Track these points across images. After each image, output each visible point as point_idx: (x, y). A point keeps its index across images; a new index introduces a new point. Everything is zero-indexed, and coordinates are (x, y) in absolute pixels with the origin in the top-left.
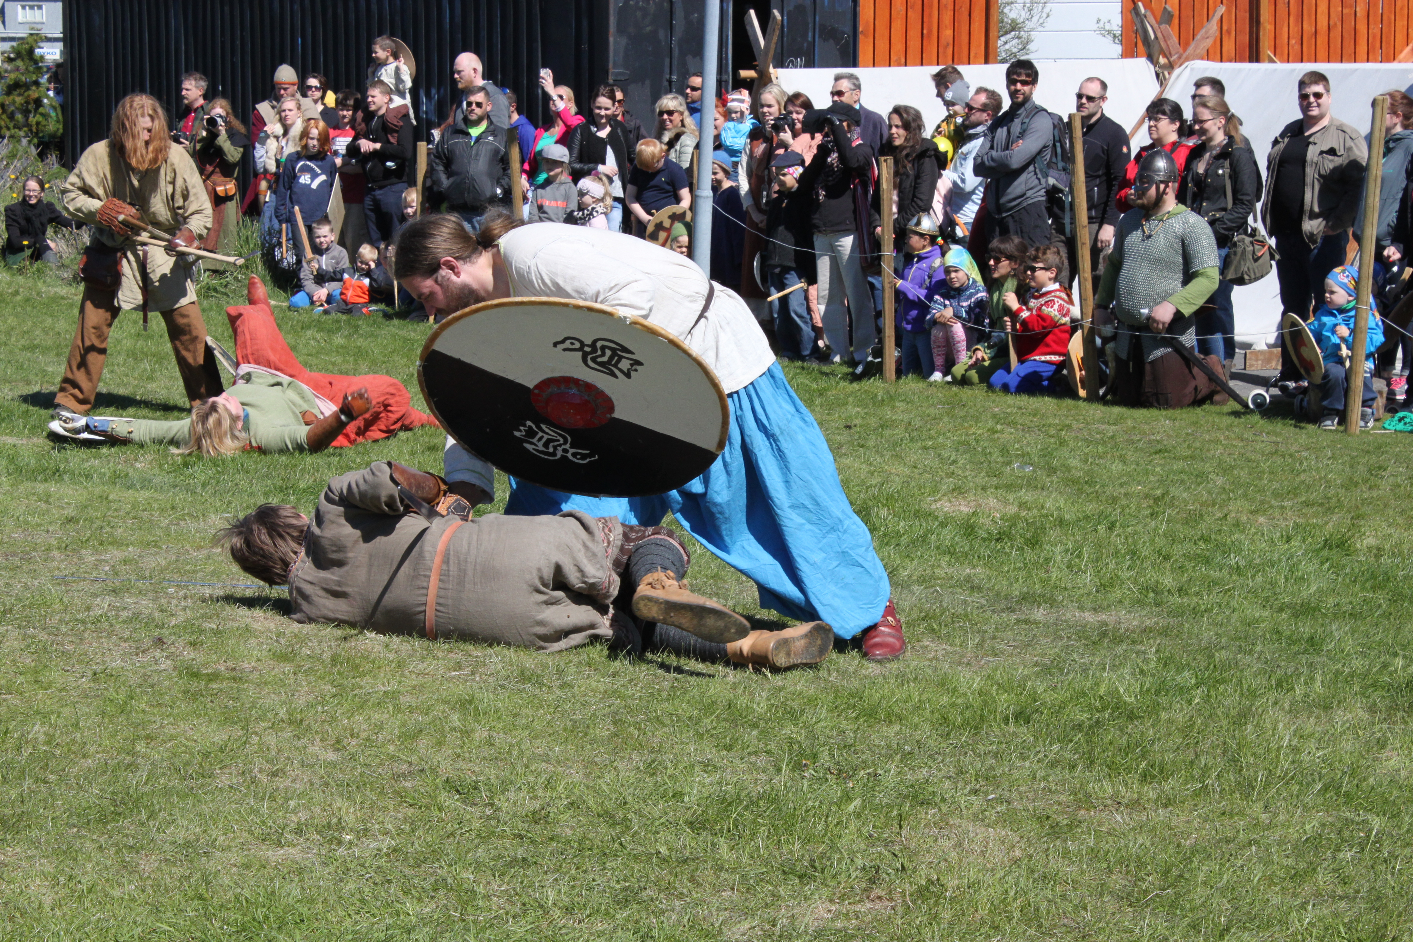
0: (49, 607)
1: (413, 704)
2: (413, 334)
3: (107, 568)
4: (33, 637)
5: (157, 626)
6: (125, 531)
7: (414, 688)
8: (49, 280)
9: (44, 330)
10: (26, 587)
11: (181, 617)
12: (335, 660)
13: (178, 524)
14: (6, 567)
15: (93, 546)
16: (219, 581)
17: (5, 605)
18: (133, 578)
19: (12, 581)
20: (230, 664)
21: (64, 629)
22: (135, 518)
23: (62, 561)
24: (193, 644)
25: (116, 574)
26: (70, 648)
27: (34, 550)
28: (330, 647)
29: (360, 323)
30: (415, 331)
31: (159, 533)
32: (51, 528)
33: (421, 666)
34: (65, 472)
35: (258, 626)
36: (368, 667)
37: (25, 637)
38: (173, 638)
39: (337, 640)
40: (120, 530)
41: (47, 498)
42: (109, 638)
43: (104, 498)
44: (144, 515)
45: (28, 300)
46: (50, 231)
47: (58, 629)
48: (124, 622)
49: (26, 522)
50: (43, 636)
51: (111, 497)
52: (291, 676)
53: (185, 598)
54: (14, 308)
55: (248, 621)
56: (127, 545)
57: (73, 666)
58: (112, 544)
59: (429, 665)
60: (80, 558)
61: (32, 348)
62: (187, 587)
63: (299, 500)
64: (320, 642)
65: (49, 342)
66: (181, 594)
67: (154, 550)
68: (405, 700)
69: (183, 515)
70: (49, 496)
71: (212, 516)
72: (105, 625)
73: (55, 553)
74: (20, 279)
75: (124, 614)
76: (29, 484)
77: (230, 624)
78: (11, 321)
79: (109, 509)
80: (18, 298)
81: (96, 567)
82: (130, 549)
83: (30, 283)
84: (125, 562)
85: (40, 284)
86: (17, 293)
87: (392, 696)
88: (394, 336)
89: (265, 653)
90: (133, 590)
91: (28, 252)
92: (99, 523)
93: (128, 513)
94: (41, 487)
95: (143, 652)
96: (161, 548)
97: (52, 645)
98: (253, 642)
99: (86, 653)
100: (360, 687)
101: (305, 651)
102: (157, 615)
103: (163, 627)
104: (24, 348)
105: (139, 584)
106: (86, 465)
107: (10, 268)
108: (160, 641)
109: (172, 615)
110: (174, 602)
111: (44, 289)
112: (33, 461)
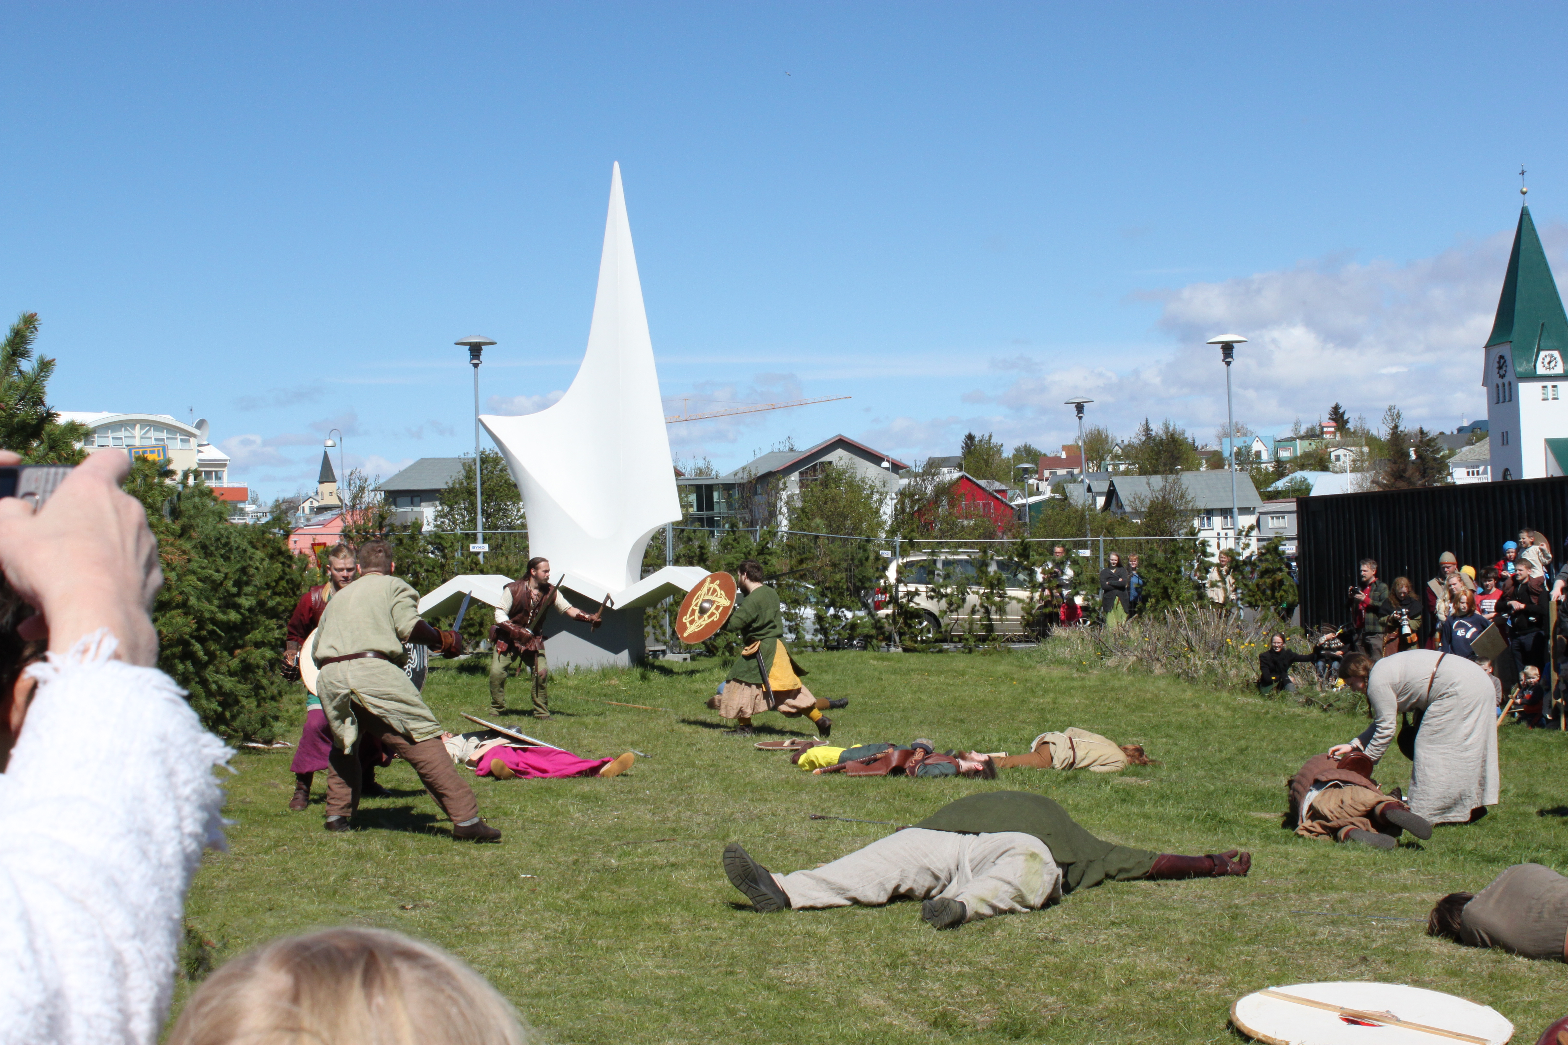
0: (1287, 932)
1: (1551, 1011)
2: (1549, 739)
3: (1328, 906)
4: (1276, 953)
5: (1363, 948)
6: (1341, 880)
7: (1551, 999)
8: (1289, 703)
9: (1285, 738)
10: (1272, 918)
11: (1379, 942)
12: (1491, 977)
13: (1378, 875)
14: (1258, 904)
15: (1318, 890)
16: (1407, 917)
17: (1257, 931)
18: (1345, 913)
19: (1262, 914)
20: (1415, 977)
21: (1297, 948)
22: (1347, 870)
23: (1297, 900)
24: (1388, 962)
25: (1334, 910)
26: (1301, 962)
27: (1278, 892)
28: (1488, 967)
29: (1510, 731)
30: (1551, 736)
31: (1365, 881)
32: (1289, 877)
33: (1557, 983)
35: (1435, 950)
36: (1516, 982)
37: (1270, 953)
38: (1374, 957)
39: (1493, 962)
40: (1337, 879)
41: (1286, 856)
42: (1329, 955)
43: (1326, 856)
44: (1354, 868)
45: (1275, 717)
46: (1290, 670)
47: (1293, 949)
48: (1339, 944)
49: (1272, 873)
50: (1284, 953)
51: (1331, 855)
52: (1459, 987)
53: (1383, 928)
54: (1266, 723)
55: (1428, 946)
56: (1342, 890)
57: (1304, 975)
58: (1331, 889)
59: (1563, 982)
60: (1309, 898)
61: (1278, 750)
62: (1384, 921)
63: (1465, 859)
64: (1480, 963)
66: (1380, 925)
67: (1360, 894)
68: (1544, 1007)
69: (1382, 869)
70: (1288, 854)
71: (1402, 869)
72: (1326, 946)
73: (1292, 895)
74: (1270, 703)
75: (1339, 939)
77: (1416, 948)
78: (1264, 732)
79: (1330, 864)
80: (1269, 716)
81: (1320, 905)
82: (1344, 892)
83: (1277, 705)
84: (1340, 902)
85: (1283, 706)
86: (1267, 713)
87: (1535, 1005)
88: (1535, 741)
89: (1440, 970)
90: (1346, 922)
91: (1275, 685)
92: (1322, 874)
93: (1343, 867)
94: (1282, 848)
95: (1353, 966)
96: (1365, 892)
97: (1289, 959)
98: (1431, 962)
99: (1312, 966)
100: (1511, 998)
101: (1470, 970)
102: (1363, 940)
103: (1367, 948)
104: (1273, 751)
105: (1350, 917)
107: (1263, 696)
108: (1364, 959)
109: (1374, 941)
110: (1375, 931)
111: (1286, 709)
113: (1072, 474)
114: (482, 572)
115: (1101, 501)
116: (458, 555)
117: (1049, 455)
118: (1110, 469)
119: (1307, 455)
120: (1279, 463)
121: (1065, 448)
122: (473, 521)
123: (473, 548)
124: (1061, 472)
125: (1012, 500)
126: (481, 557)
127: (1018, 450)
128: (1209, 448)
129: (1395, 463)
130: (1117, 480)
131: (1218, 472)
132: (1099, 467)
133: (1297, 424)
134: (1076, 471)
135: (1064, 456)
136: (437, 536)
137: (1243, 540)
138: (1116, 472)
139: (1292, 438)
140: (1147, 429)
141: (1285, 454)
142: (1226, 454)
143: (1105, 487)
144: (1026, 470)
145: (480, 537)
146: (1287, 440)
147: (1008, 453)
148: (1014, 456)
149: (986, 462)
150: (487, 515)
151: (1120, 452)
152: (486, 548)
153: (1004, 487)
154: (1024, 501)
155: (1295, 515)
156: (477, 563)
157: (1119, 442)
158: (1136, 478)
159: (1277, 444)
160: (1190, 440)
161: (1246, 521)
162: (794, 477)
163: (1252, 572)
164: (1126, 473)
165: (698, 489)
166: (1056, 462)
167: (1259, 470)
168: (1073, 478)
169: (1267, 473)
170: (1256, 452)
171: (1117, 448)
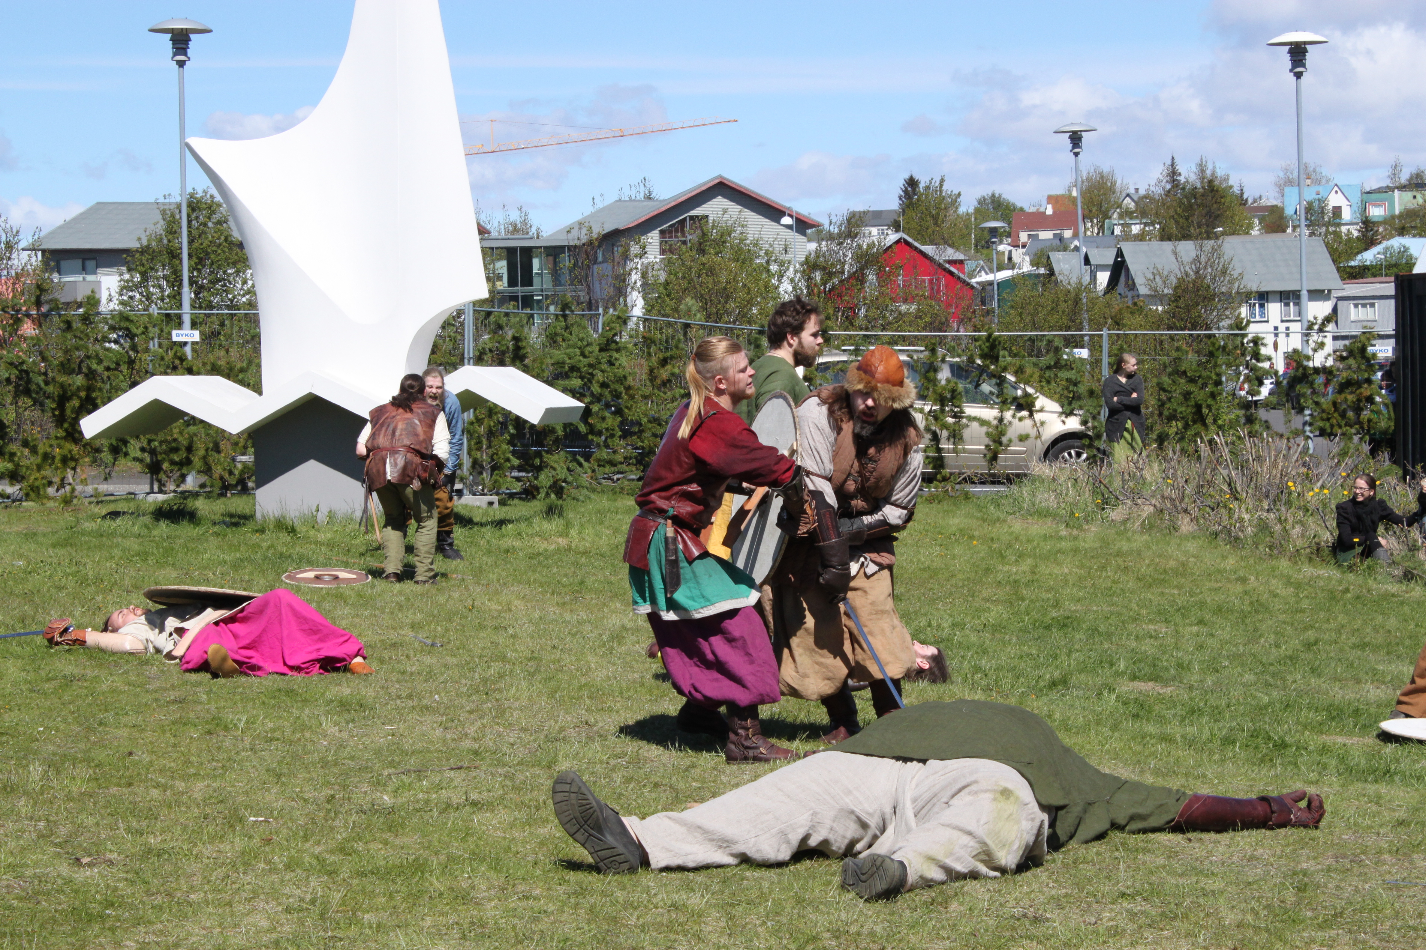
0: (1380, 911)
8: (1379, 577)
9: (1374, 628)
10: (1357, 890)
14: (1336, 870)
17: (1335, 909)
19: (1343, 884)
21: (1395, 936)
23: (1393, 865)
27: (1365, 852)
32: (1382, 831)
34: (1395, 773)
37: (1356, 942)
41: (1378, 800)
45: (1358, 598)
46: (1381, 529)
47: (1389, 936)
49: (1356, 824)
50: (1374, 942)
54: (1345, 605)
60: (1412, 863)
61: (1363, 646)
65: (1380, 641)
70: (1380, 797)
73: (1386, 857)
74: (1351, 577)
76: (1360, 785)
78: (1342, 618)
80: (1349, 595)
83: (1360, 580)
85: (1370, 581)
86: (1347, 590)
91: (1359, 550)
94: (1371, 789)
104: (1355, 646)
106: (1417, 766)
107: (1340, 566)
111: (1375, 586)
112: (1363, 762)
113: (1061, 238)
114: (190, 371)
115: (1103, 278)
116: (153, 346)
117: (1027, 210)
118: (1118, 231)
119: (1409, 214)
120: (1367, 224)
121: (1051, 199)
122: (176, 297)
123: (177, 336)
124: (1046, 235)
125: (972, 275)
126: (188, 349)
127: (982, 202)
128: (1264, 202)
130: (1127, 248)
131: (1277, 237)
132: (1101, 228)
133: (1396, 168)
134: (1068, 234)
135: (1049, 211)
136: (124, 317)
137: (1315, 337)
138: (1127, 236)
139: (1388, 187)
140: (1173, 173)
141: (1376, 212)
142: (1289, 211)
143: (1109, 257)
144: (994, 231)
145: (187, 319)
146: (1380, 191)
147: (967, 206)
148: (977, 210)
149: (935, 218)
150: (199, 290)
151: (1132, 205)
152: (196, 336)
153: (961, 257)
154: (990, 277)
155: (1392, 302)
156: (182, 359)
157: (1132, 191)
158: (1156, 244)
159: (1365, 195)
160: (1236, 190)
161: (1318, 309)
162: (653, 238)
163: (1327, 384)
164: (1140, 237)
165: (510, 253)
166: (1038, 220)
167: (1337, 234)
168: (1062, 245)
169: (1350, 240)
170: (1334, 207)
171: (1128, 200)
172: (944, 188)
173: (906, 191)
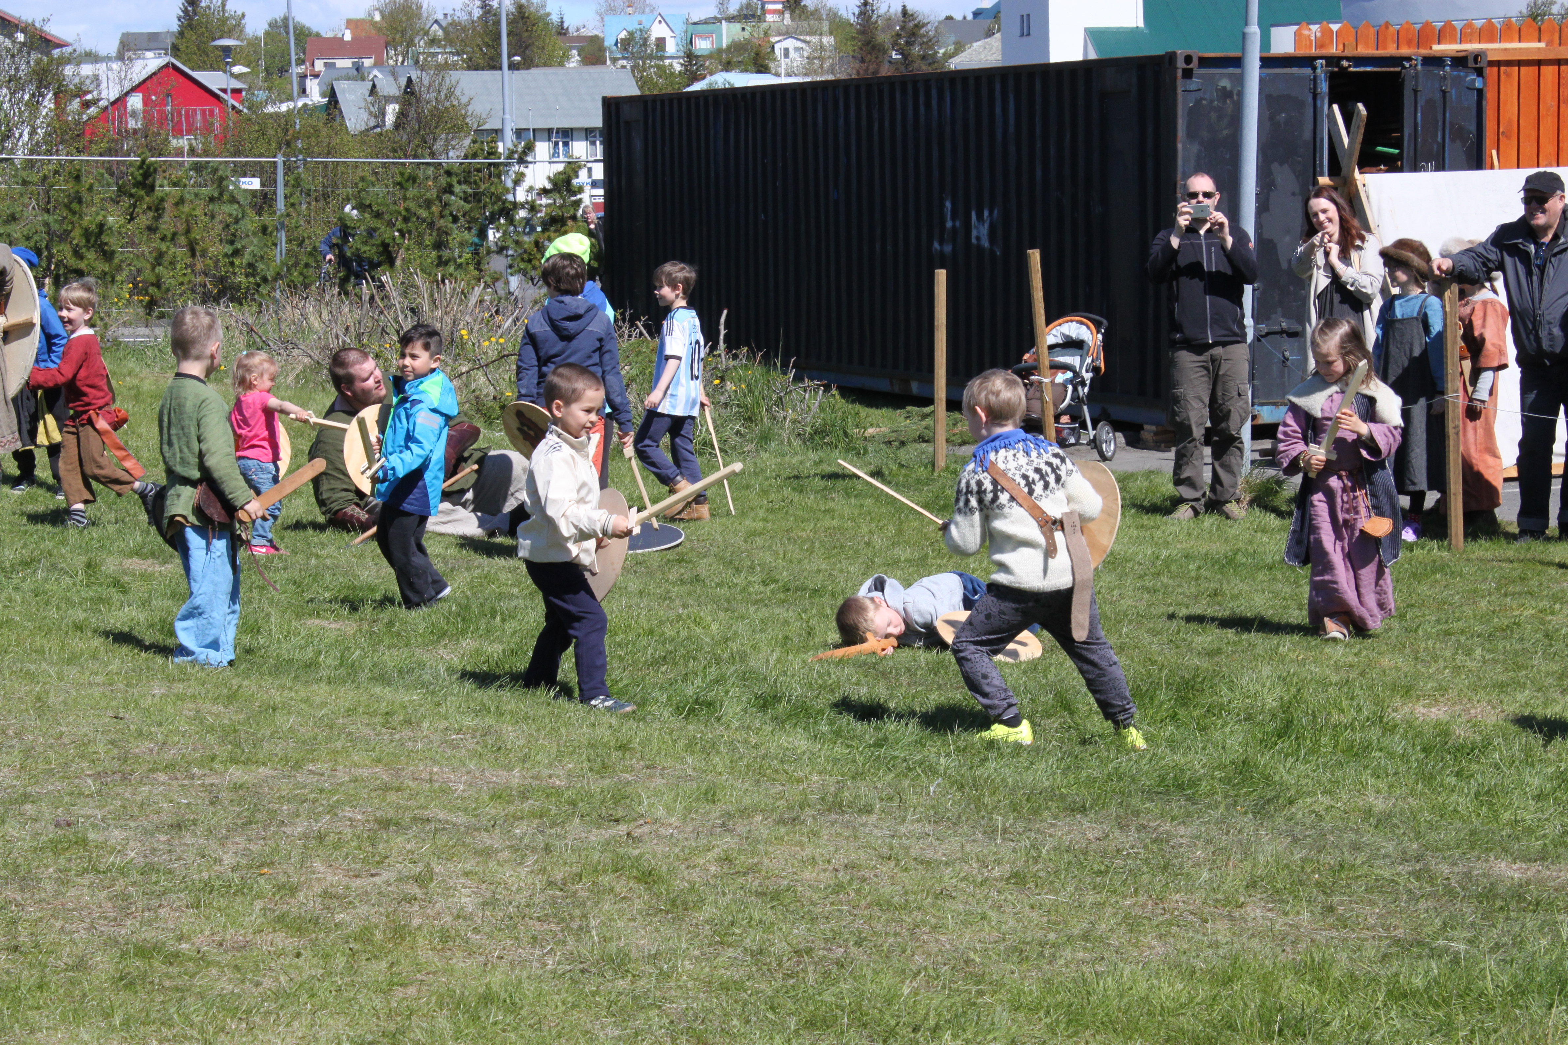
113: (361, 66)
115: (392, 110)
117: (324, 35)
118: (427, 59)
119: (737, 47)
120: (693, 58)
121: (351, 24)
124: (344, 63)
127: (272, 24)
128: (585, 32)
129: (863, 61)
132: (408, 56)
134: (368, 62)
135: (348, 37)
138: (431, 66)
139: (715, 18)
141: (702, 46)
142: (608, 42)
143: (398, 88)
146: (706, 22)
148: (267, 34)
151: (440, 33)
154: (279, 107)
157: (440, 17)
158: (462, 75)
159: (691, 27)
160: (555, 18)
164: (446, 67)
166: (335, 47)
167: (661, 68)
168: (359, 74)
169: (674, 74)
170: (658, 39)
171: (435, 27)
172: (227, 8)
173: (185, 11)
